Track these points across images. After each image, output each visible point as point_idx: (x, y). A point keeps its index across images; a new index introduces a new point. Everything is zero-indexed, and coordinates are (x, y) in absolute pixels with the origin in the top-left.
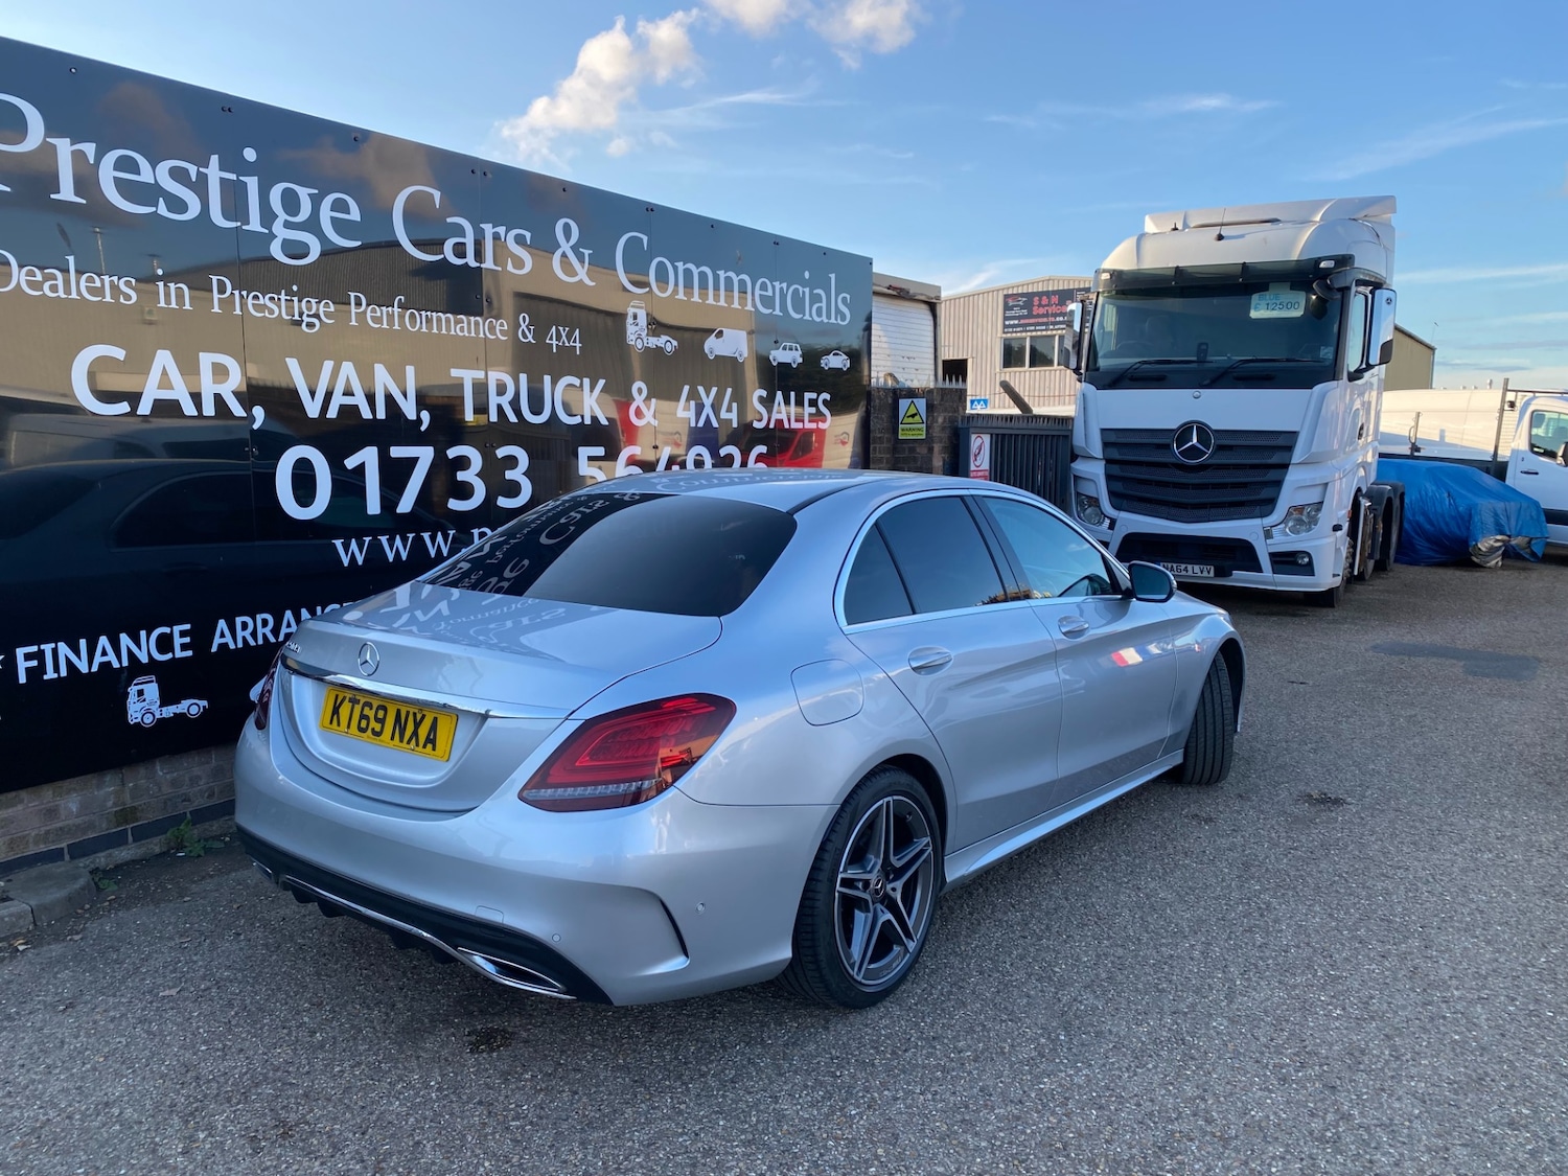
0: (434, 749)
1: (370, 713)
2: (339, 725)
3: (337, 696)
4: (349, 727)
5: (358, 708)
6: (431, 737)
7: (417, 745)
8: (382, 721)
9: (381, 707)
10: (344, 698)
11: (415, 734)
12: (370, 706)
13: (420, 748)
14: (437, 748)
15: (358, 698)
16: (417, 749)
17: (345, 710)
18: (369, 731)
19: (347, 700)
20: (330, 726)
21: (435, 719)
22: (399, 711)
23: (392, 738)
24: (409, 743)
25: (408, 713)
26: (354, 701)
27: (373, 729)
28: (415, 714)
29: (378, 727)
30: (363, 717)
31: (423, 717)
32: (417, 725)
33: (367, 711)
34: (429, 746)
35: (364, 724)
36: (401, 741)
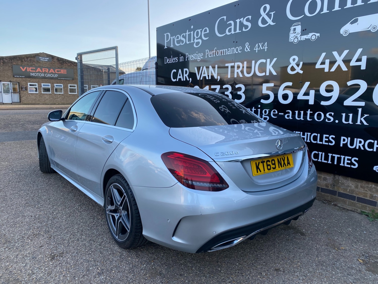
0: (290, 165)
1: (270, 163)
2: (260, 171)
3: (256, 163)
4: (264, 171)
5: (265, 164)
6: (288, 162)
7: (286, 166)
8: (274, 164)
9: (272, 160)
10: (259, 163)
11: (284, 163)
12: (269, 161)
13: (287, 167)
14: (291, 165)
15: (264, 160)
16: (286, 167)
17: (261, 166)
18: (272, 168)
19: (260, 163)
20: (258, 173)
21: (287, 157)
22: (278, 159)
23: (279, 168)
24: (284, 166)
25: (280, 158)
26: (263, 162)
27: (273, 168)
28: (282, 158)
29: (274, 166)
30: (268, 165)
31: (285, 158)
32: (284, 161)
33: (268, 163)
34: (289, 165)
35: (269, 167)
36: (282, 167)
